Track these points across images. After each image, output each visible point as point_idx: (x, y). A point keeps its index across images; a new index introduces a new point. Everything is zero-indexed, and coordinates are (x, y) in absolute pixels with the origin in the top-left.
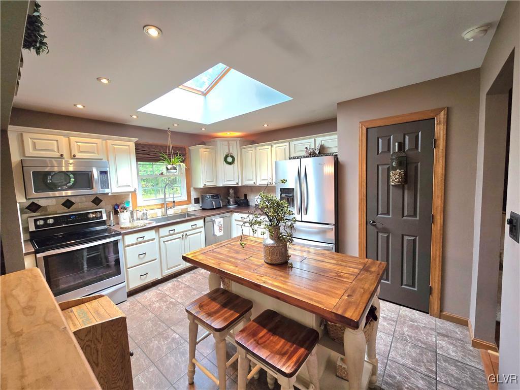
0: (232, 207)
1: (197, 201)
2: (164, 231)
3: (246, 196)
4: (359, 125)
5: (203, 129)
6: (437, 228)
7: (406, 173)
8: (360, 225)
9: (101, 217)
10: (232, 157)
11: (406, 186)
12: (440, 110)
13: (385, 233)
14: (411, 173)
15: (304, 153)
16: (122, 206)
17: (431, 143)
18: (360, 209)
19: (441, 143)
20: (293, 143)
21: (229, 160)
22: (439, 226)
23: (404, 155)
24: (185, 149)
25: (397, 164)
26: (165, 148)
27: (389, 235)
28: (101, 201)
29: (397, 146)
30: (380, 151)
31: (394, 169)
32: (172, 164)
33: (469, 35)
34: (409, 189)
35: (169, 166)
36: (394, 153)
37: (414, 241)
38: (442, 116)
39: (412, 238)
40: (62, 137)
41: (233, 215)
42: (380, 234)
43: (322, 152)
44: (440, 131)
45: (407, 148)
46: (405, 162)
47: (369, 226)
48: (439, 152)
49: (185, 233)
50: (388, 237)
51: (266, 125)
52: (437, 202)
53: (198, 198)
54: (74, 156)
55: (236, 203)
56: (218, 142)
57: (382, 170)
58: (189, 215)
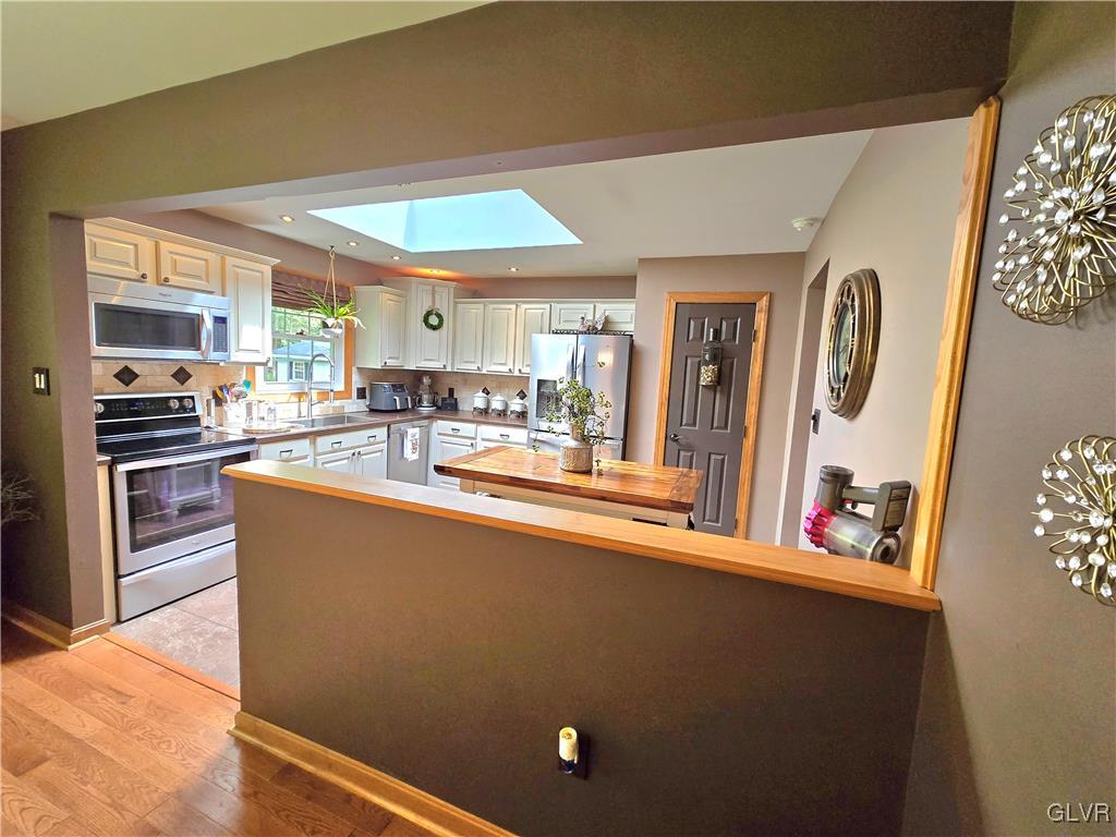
0: (425, 409)
1: (361, 394)
2: (324, 443)
3: (451, 391)
4: (666, 296)
5: (397, 258)
6: (748, 443)
7: (720, 370)
8: (658, 440)
9: (193, 409)
10: (439, 316)
11: (719, 388)
12: (761, 295)
13: (689, 451)
14: (726, 370)
15: (577, 326)
16: (235, 390)
17: (750, 334)
18: (660, 416)
19: (761, 336)
20: (557, 307)
21: (433, 321)
22: (751, 439)
23: (718, 345)
24: (348, 288)
25: (710, 357)
26: (322, 284)
27: (692, 455)
28: (190, 376)
29: (711, 334)
30: (691, 337)
31: (707, 364)
32: (336, 318)
33: (798, 224)
34: (721, 392)
35: (330, 321)
36: (708, 341)
37: (724, 459)
38: (764, 302)
39: (720, 457)
40: (145, 238)
41: (434, 424)
42: (682, 453)
43: (607, 328)
44: (760, 320)
45: (723, 338)
46: (719, 357)
47: (669, 441)
48: (758, 347)
49: (358, 450)
50: (692, 457)
51: (513, 270)
52: (751, 410)
53: (364, 389)
54: (166, 280)
55: (434, 403)
56: (414, 286)
57: (692, 363)
58: (350, 419)
